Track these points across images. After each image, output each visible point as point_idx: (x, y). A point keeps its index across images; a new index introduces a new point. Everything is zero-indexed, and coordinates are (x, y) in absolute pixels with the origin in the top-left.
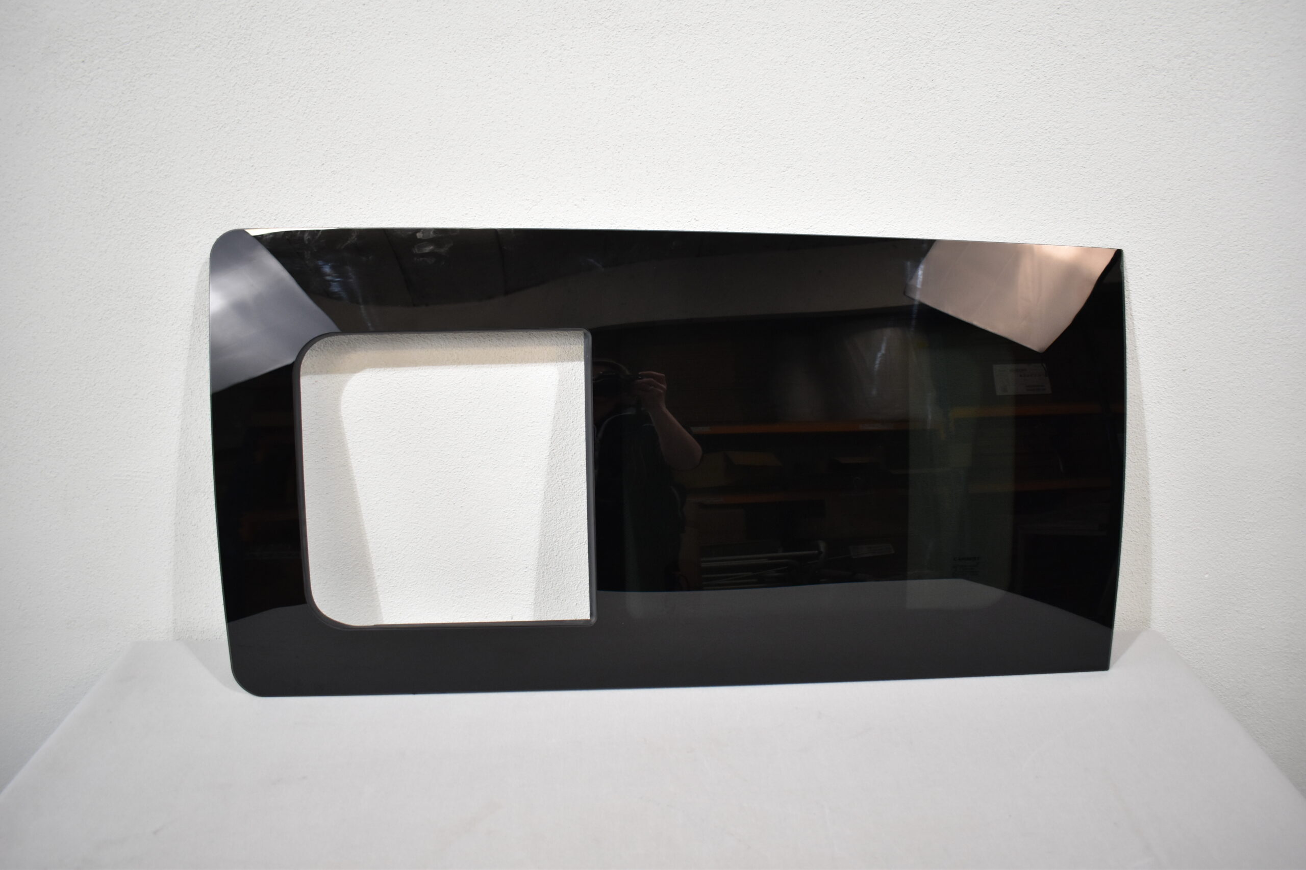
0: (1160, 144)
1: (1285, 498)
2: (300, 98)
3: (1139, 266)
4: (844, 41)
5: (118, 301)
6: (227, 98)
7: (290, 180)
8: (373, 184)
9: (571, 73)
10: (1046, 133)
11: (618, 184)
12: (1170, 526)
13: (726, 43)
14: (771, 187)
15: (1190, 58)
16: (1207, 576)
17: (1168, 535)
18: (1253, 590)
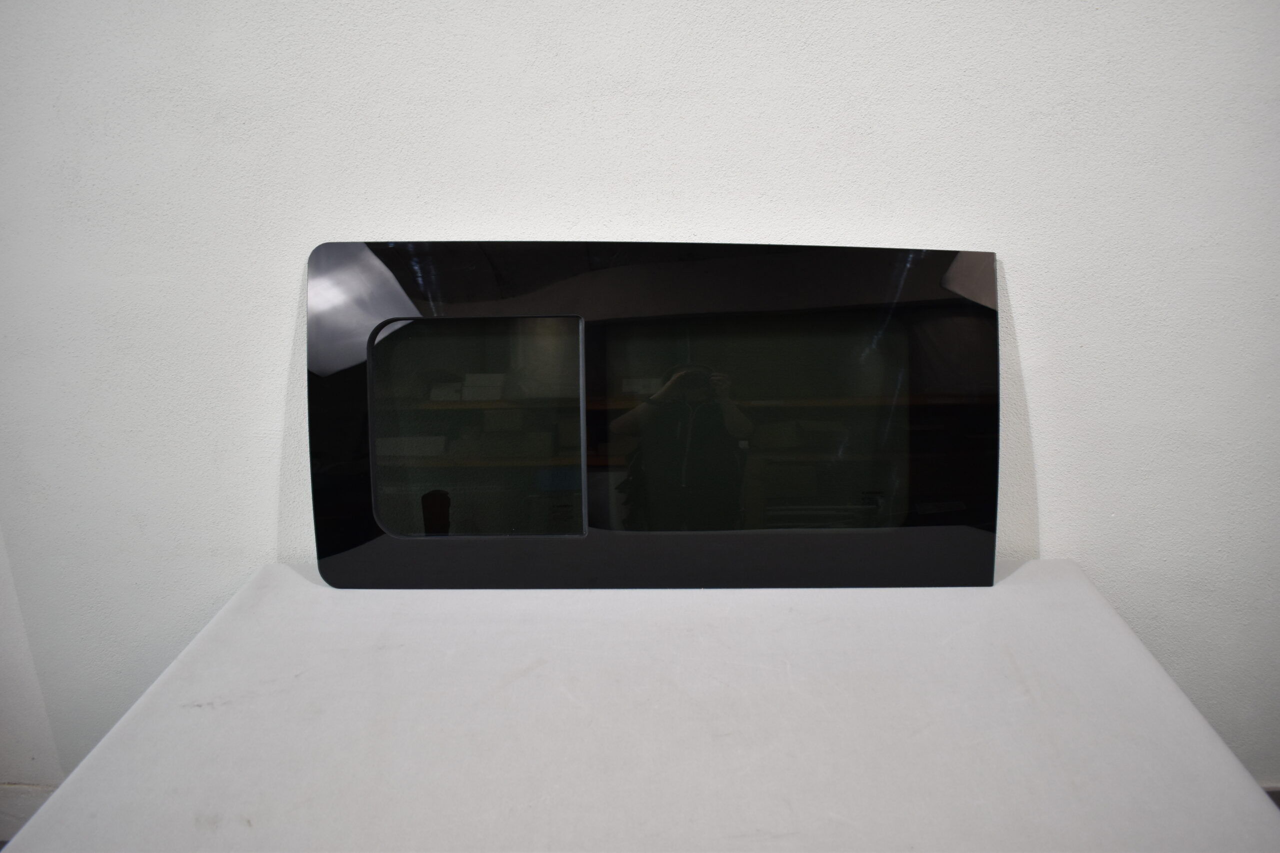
0: (1050, 171)
1: (1173, 450)
2: (403, 149)
3: (1038, 265)
4: (802, 101)
5: (263, 300)
6: (349, 149)
7: (394, 209)
8: (455, 211)
9: (601, 128)
10: (960, 165)
11: (636, 209)
12: (1079, 473)
13: (714, 104)
14: (751, 210)
15: (1070, 105)
16: (1113, 515)
17: (1077, 480)
18: (1154, 527)
